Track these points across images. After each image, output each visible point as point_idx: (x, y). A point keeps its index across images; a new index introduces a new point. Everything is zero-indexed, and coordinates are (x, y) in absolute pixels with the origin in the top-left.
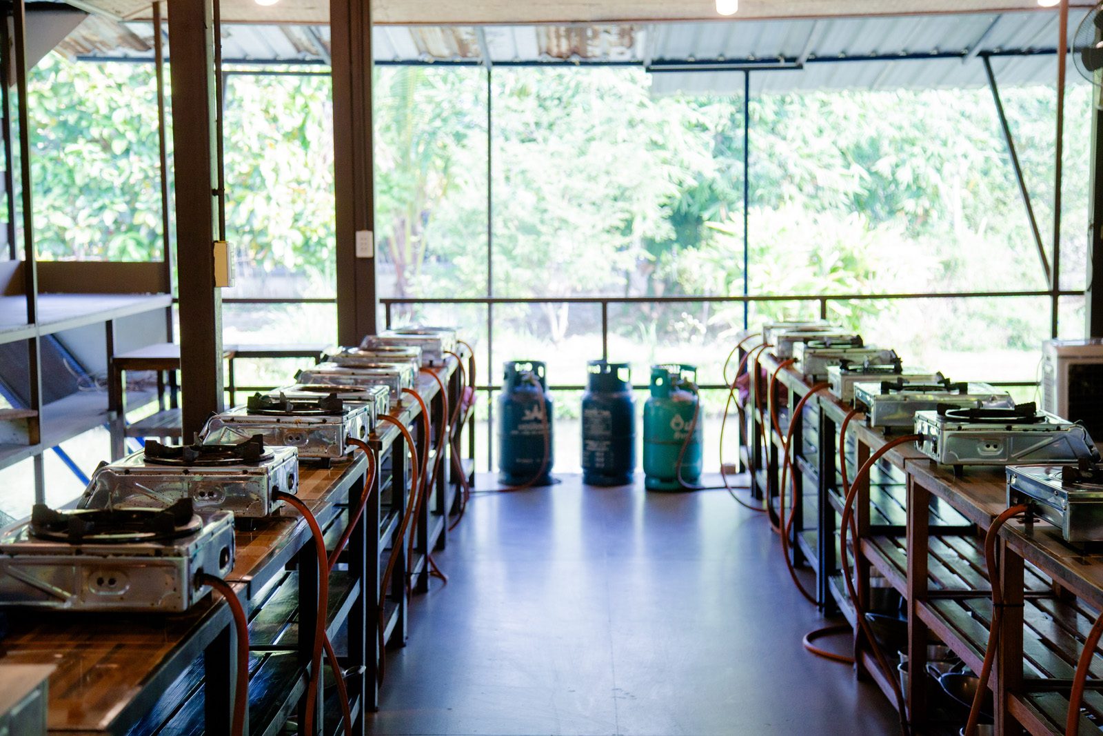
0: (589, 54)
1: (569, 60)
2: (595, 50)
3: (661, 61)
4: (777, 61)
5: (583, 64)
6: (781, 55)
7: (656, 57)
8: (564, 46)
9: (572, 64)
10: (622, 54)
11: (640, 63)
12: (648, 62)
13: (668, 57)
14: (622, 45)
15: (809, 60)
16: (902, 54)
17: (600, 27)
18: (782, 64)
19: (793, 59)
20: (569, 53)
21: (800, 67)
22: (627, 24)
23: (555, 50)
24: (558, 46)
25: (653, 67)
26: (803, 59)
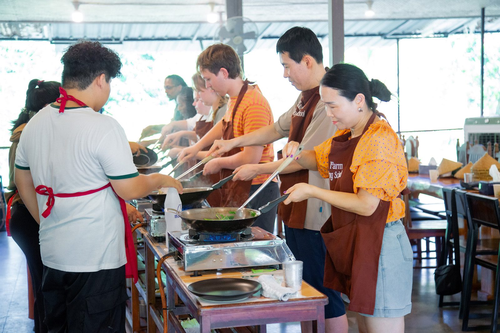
0: (22, 35)
1: (13, 37)
2: (24, 33)
3: (57, 39)
4: (110, 40)
5: (19, 39)
6: (113, 37)
7: (54, 37)
8: (10, 32)
9: (14, 39)
10: (38, 35)
11: (47, 40)
12: (50, 39)
13: (60, 37)
14: (37, 31)
15: (125, 40)
16: (166, 38)
17: (24, 24)
18: (114, 41)
19: (117, 39)
20: (12, 35)
21: (121, 43)
22: (38, 23)
23: (5, 33)
24: (6, 31)
25: (53, 42)
26: (122, 39)
